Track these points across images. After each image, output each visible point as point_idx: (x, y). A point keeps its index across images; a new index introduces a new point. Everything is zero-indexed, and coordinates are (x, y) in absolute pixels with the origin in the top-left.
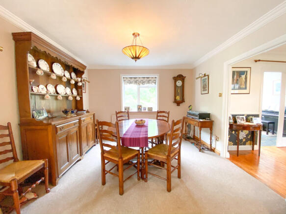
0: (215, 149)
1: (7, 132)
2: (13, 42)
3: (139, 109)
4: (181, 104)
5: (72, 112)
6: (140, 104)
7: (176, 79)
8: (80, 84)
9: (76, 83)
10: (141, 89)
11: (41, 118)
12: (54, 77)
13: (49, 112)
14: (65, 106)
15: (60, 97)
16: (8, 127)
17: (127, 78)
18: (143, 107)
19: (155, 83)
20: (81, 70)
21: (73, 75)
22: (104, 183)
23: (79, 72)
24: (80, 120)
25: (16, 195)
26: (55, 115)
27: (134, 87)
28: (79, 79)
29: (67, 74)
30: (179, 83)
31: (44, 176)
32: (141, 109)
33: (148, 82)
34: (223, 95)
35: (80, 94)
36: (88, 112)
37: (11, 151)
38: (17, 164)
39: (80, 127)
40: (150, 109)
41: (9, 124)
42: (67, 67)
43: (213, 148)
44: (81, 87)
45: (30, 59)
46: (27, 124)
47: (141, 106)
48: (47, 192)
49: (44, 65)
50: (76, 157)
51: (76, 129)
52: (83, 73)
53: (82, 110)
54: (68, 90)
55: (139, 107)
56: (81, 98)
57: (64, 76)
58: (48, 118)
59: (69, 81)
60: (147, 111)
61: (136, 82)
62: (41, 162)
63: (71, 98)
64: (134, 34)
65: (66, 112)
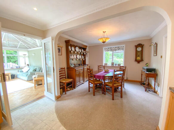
0: (157, 91)
1: (64, 70)
2: (65, 43)
3: (112, 64)
4: (140, 62)
5: (81, 65)
6: (113, 62)
7: (137, 47)
8: (85, 54)
9: (83, 53)
10: (114, 53)
11: (72, 66)
12: (76, 52)
13: (74, 65)
14: (79, 63)
15: (78, 60)
16: (64, 69)
17: (106, 48)
18: (115, 63)
19: (123, 50)
20: (85, 48)
21: (83, 50)
22: (89, 91)
23: (85, 49)
24: (84, 68)
25: (66, 88)
26: (76, 66)
27: (110, 53)
28: (85, 52)
29: (80, 50)
30: (139, 49)
31: (72, 84)
32: (113, 65)
33: (119, 49)
34: (163, 57)
35: (85, 58)
36: (88, 65)
37: (65, 75)
38: (66, 79)
39: (84, 71)
40: (119, 65)
41: (65, 68)
42: (80, 48)
43: (156, 91)
44: (85, 55)
45: (70, 47)
46: (69, 68)
47: (113, 63)
48: (73, 89)
49: (73, 49)
50: (82, 82)
51: (82, 71)
52: (86, 49)
53: (85, 64)
54: (81, 57)
55: (113, 64)
56: (85, 59)
57: (79, 51)
58: (74, 67)
59: (81, 53)
60: (117, 66)
61: (111, 50)
62: (72, 80)
63: (81, 60)
64: (103, 32)
65: (79, 65)
